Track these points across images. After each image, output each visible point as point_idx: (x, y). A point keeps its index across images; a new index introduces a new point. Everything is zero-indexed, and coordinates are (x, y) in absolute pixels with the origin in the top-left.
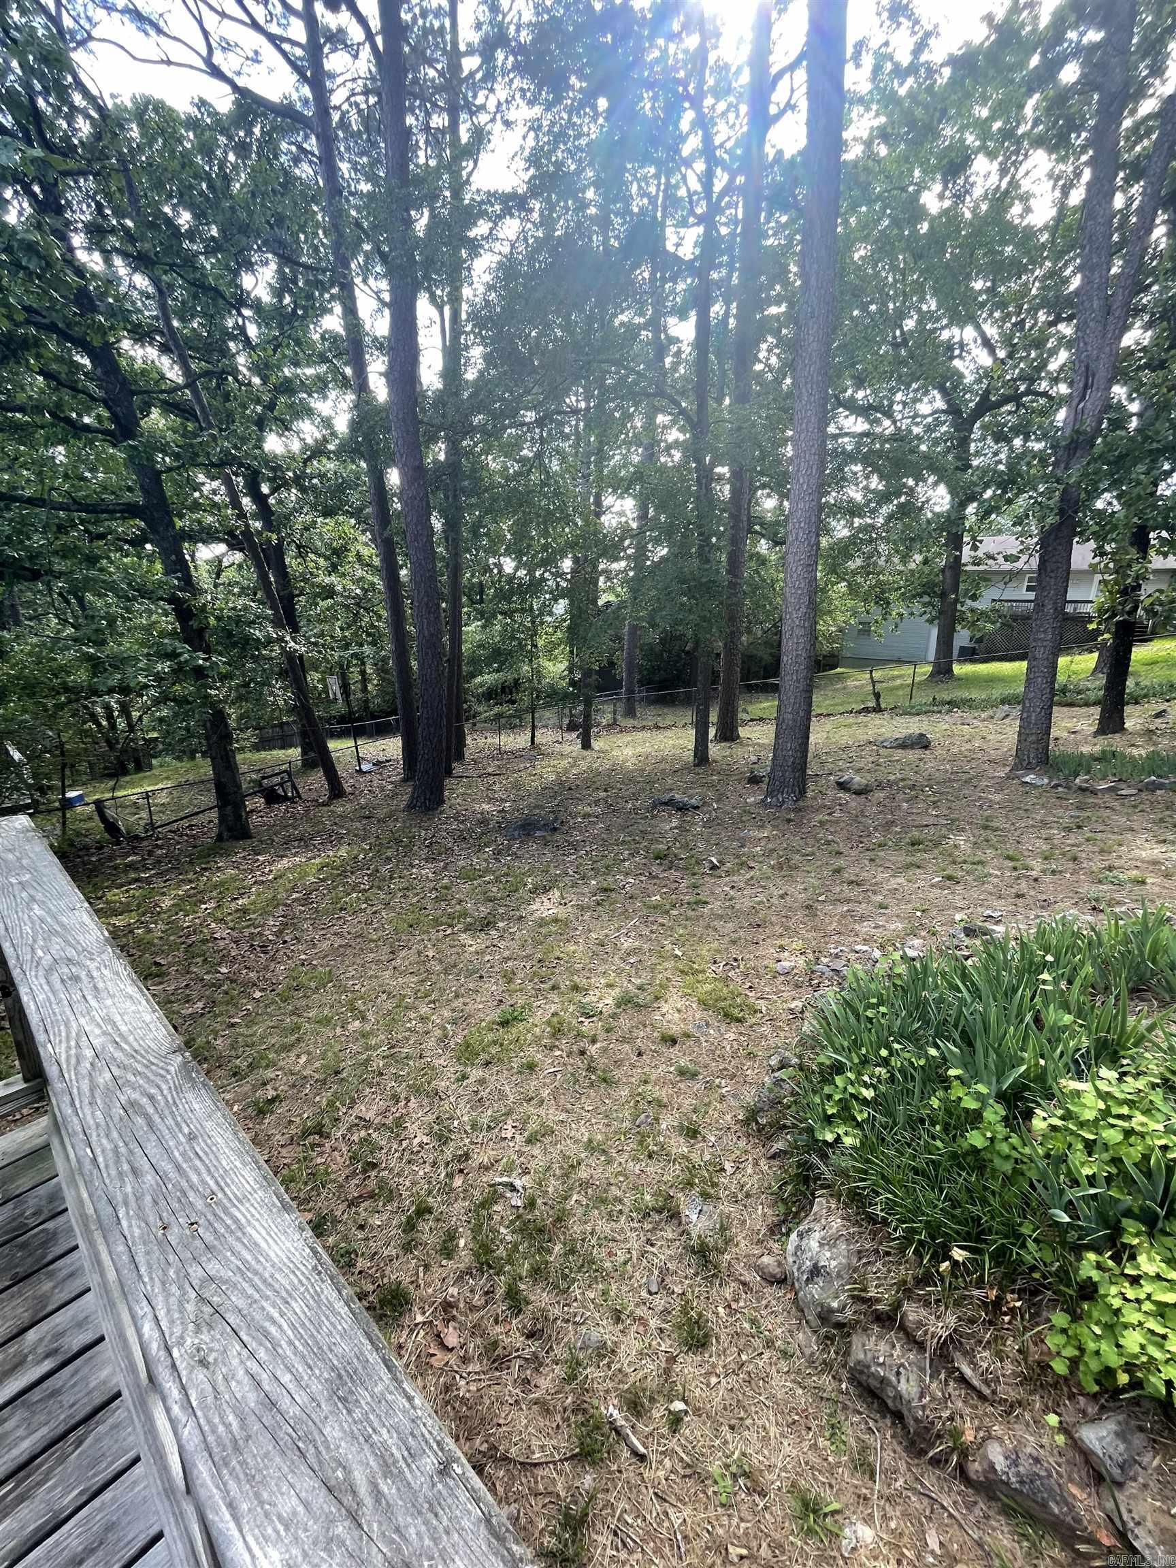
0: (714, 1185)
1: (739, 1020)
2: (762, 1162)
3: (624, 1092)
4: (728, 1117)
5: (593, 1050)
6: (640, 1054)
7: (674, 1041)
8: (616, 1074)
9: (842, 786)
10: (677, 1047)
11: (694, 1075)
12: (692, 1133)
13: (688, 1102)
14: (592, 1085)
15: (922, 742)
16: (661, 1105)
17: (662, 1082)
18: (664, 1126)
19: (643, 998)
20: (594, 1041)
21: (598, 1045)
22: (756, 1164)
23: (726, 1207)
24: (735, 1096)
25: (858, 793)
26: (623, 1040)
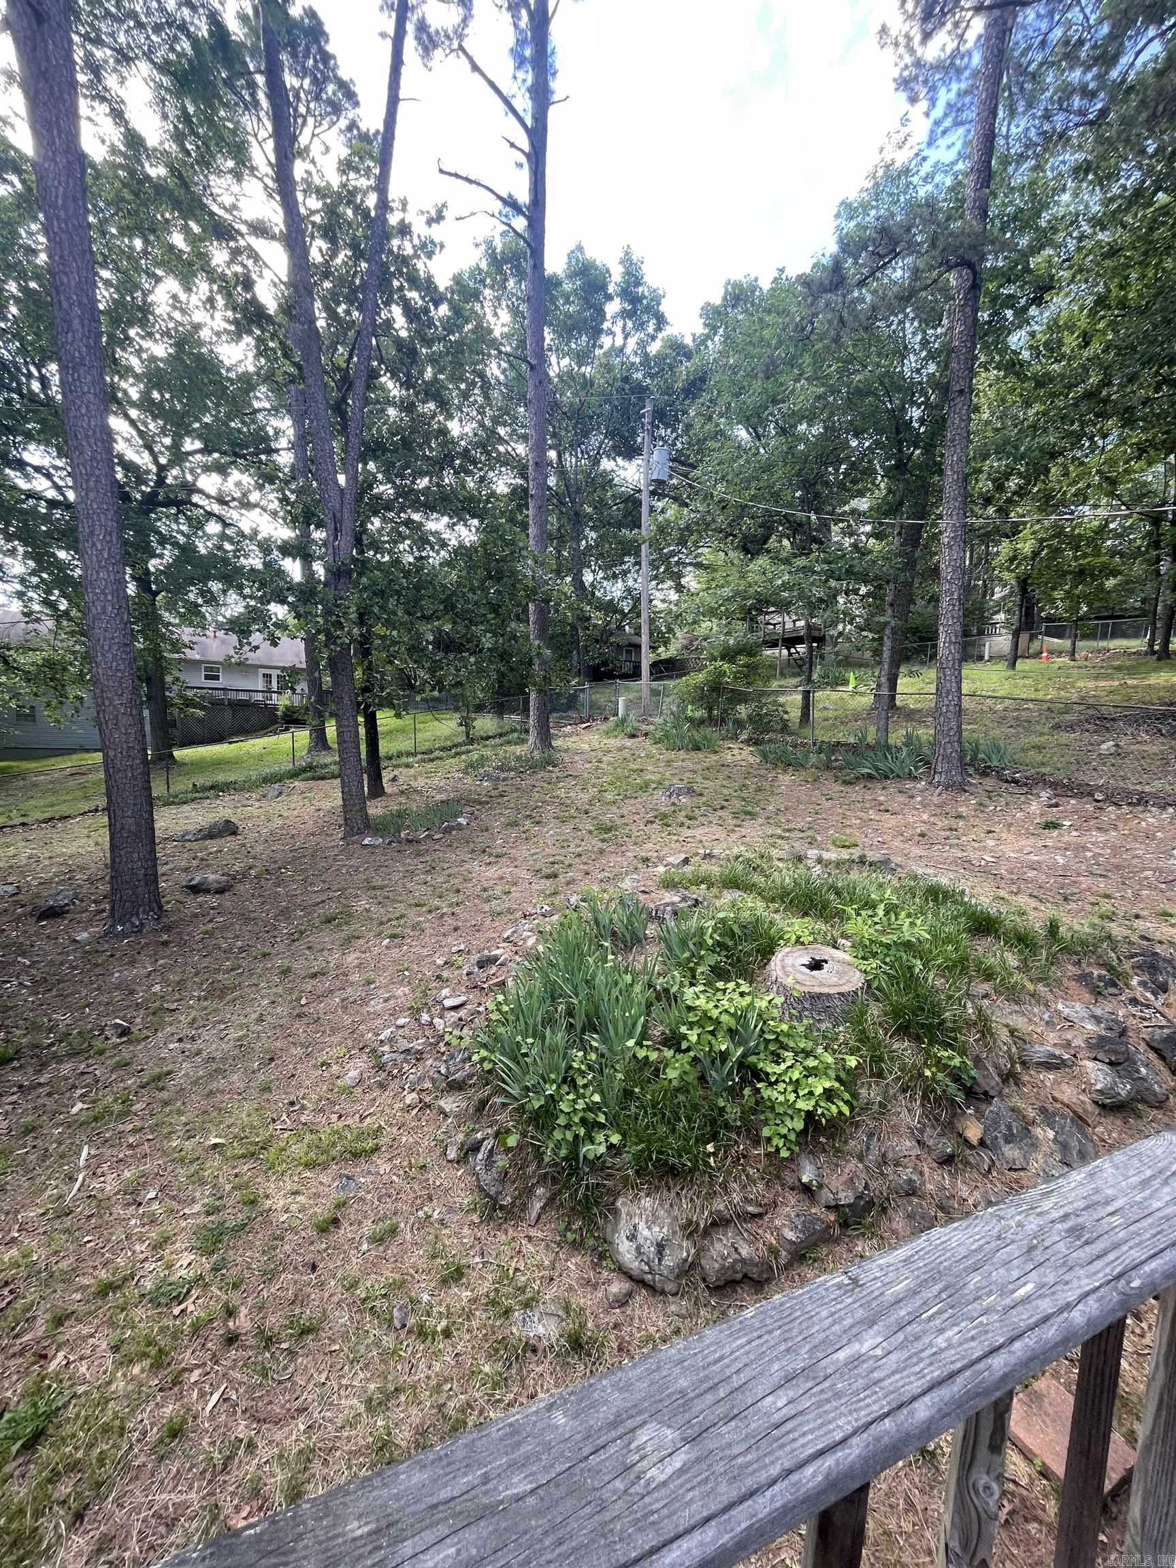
0: (522, 1290)
1: (376, 1149)
2: (533, 1232)
3: (343, 1318)
4: (466, 1231)
5: (243, 1322)
6: (314, 1268)
7: (335, 1222)
8: (308, 1314)
9: (195, 889)
10: (345, 1224)
11: (393, 1231)
12: (456, 1275)
13: (418, 1257)
14: (291, 1353)
15: (229, 829)
16: (400, 1285)
17: (372, 1267)
18: (426, 1298)
19: (233, 1217)
20: (231, 1313)
21: (244, 1311)
22: (530, 1238)
23: (550, 1293)
24: (451, 1210)
25: (220, 891)
26: (270, 1276)
